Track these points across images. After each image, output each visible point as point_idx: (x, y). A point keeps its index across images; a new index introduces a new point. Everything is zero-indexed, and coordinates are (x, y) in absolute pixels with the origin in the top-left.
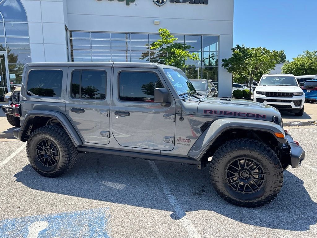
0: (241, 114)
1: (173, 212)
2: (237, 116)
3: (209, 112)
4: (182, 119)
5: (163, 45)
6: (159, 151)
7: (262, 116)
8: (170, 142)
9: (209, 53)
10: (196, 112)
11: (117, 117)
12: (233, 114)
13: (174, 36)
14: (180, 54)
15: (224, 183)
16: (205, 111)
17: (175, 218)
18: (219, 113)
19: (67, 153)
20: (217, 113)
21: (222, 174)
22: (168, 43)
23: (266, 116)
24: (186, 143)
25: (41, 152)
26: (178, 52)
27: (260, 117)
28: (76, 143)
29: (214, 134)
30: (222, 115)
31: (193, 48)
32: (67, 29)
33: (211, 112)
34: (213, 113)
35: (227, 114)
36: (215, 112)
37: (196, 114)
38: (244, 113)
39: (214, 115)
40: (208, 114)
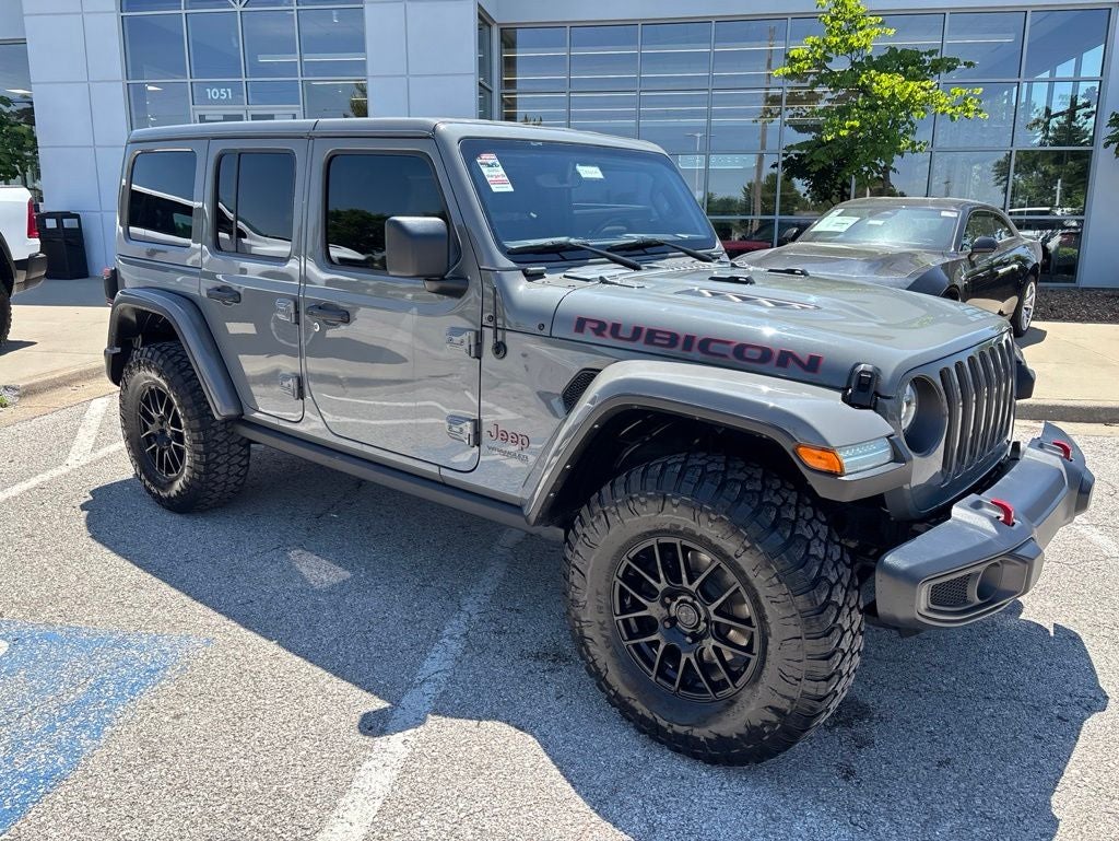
0: (713, 347)
1: (387, 705)
2: (695, 353)
3: (593, 329)
4: (500, 349)
5: (830, 60)
6: (435, 470)
7: (805, 360)
8: (462, 436)
9: (1075, 89)
10: (548, 324)
11: (316, 327)
12: (681, 342)
13: (881, 19)
14: (893, 95)
15: (604, 632)
16: (581, 323)
17: (371, 728)
18: (629, 335)
19: (199, 436)
20: (621, 334)
21: (598, 593)
22: (851, 49)
23: (823, 362)
26: (888, 84)
27: (791, 363)
28: (220, 409)
30: (639, 345)
31: (969, 65)
32: (484, 21)
33: (600, 327)
34: (607, 333)
35: (656, 341)
36: (616, 328)
37: (546, 332)
38: (728, 343)
39: (610, 341)
40: (589, 336)
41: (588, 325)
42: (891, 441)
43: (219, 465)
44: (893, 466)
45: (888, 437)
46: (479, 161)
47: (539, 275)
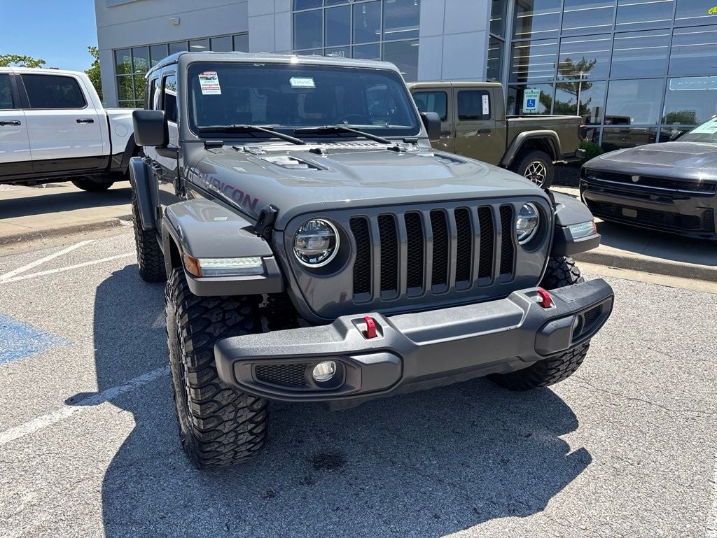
0: (228, 190)
1: (96, 391)
2: (222, 195)
3: (201, 178)
7: (252, 202)
10: (192, 174)
16: (199, 174)
17: (72, 400)
18: (209, 183)
23: (258, 203)
33: (203, 177)
34: (204, 180)
35: (215, 186)
36: (207, 177)
37: (191, 179)
38: (233, 188)
39: (204, 186)
40: (200, 182)
41: (201, 175)
42: (263, 260)
43: (152, 256)
44: (264, 278)
45: (262, 257)
46: (199, 76)
47: (220, 146)
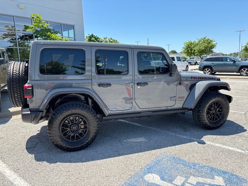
1: (196, 142)
2: (205, 79)
4: (180, 84)
6: (166, 108)
7: (214, 78)
8: (174, 100)
10: (187, 78)
11: (139, 87)
12: (203, 78)
16: (192, 78)
17: (203, 144)
24: (182, 99)
25: (67, 128)
29: (202, 91)
33: (194, 78)
34: (195, 78)
35: (201, 78)
37: (187, 80)
38: (208, 77)
39: (196, 79)
40: (193, 79)
41: (193, 78)
